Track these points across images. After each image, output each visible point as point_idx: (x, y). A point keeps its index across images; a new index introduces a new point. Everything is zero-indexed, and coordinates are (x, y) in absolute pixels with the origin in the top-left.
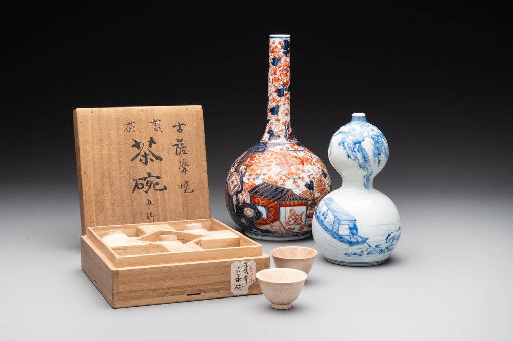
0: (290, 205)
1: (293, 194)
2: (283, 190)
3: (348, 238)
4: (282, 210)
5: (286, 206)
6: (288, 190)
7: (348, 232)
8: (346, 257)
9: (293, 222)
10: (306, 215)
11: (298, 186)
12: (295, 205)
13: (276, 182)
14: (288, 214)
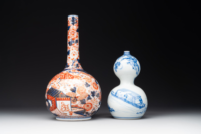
0: (61, 100)
1: (63, 93)
2: (58, 91)
3: (139, 105)
4: (58, 102)
5: (59, 100)
6: (60, 92)
7: (139, 102)
8: (137, 115)
9: (64, 109)
10: (71, 106)
11: (66, 90)
12: (64, 100)
13: (56, 87)
14: (61, 105)
